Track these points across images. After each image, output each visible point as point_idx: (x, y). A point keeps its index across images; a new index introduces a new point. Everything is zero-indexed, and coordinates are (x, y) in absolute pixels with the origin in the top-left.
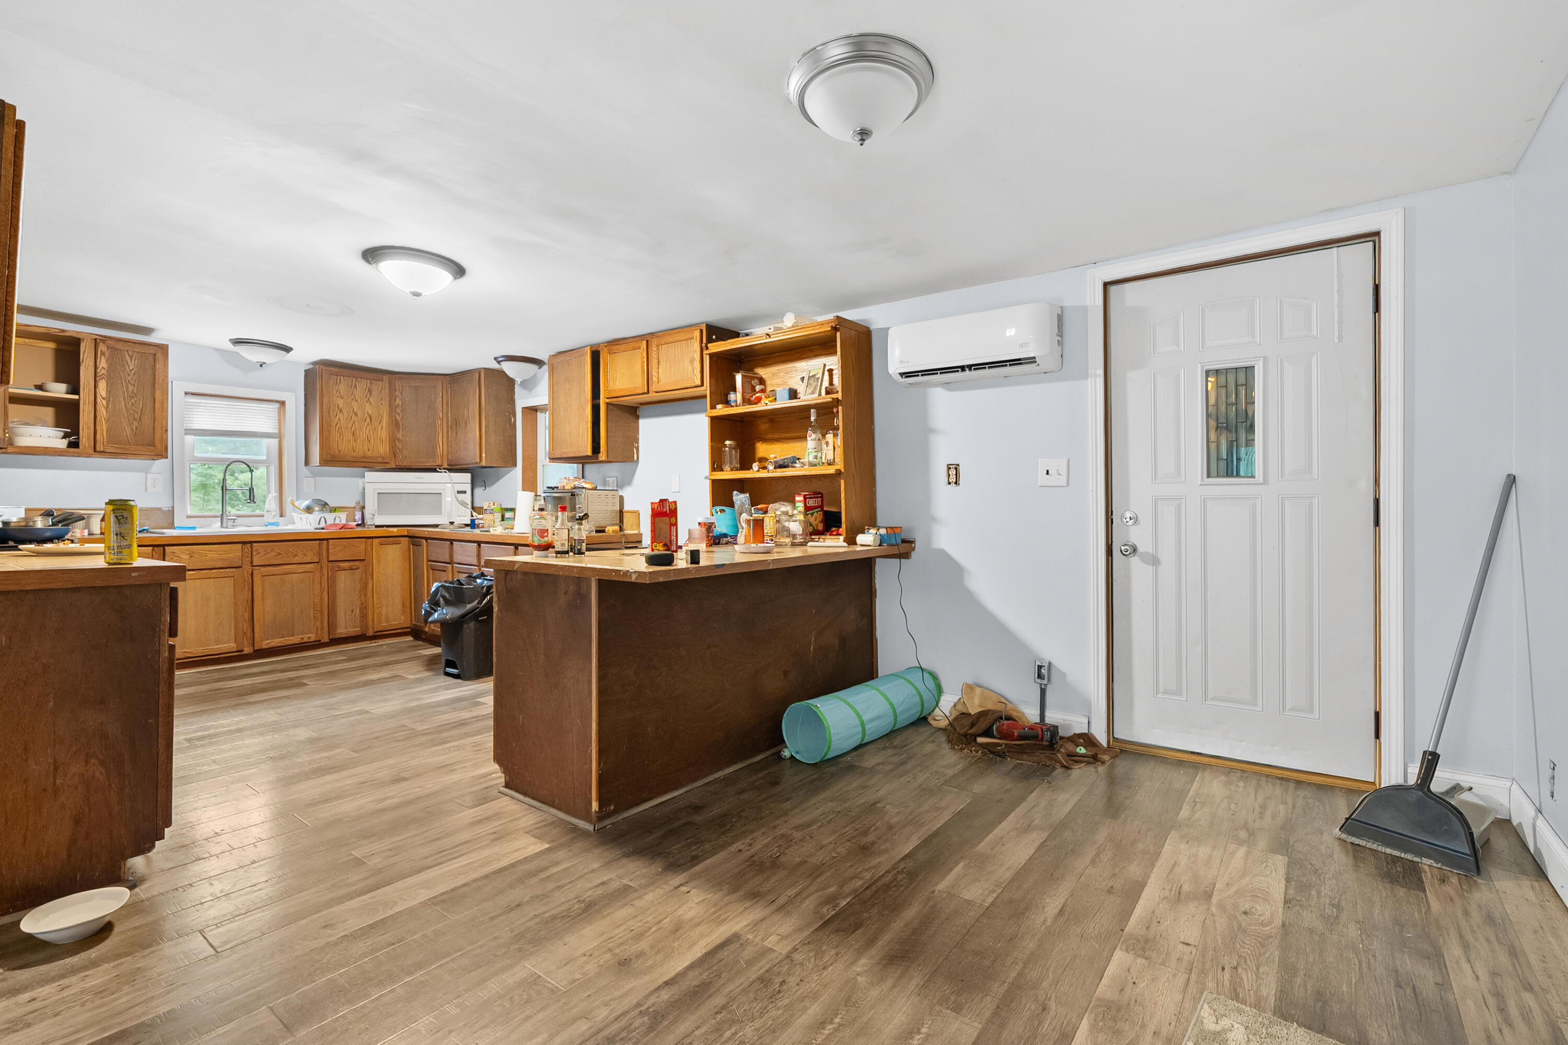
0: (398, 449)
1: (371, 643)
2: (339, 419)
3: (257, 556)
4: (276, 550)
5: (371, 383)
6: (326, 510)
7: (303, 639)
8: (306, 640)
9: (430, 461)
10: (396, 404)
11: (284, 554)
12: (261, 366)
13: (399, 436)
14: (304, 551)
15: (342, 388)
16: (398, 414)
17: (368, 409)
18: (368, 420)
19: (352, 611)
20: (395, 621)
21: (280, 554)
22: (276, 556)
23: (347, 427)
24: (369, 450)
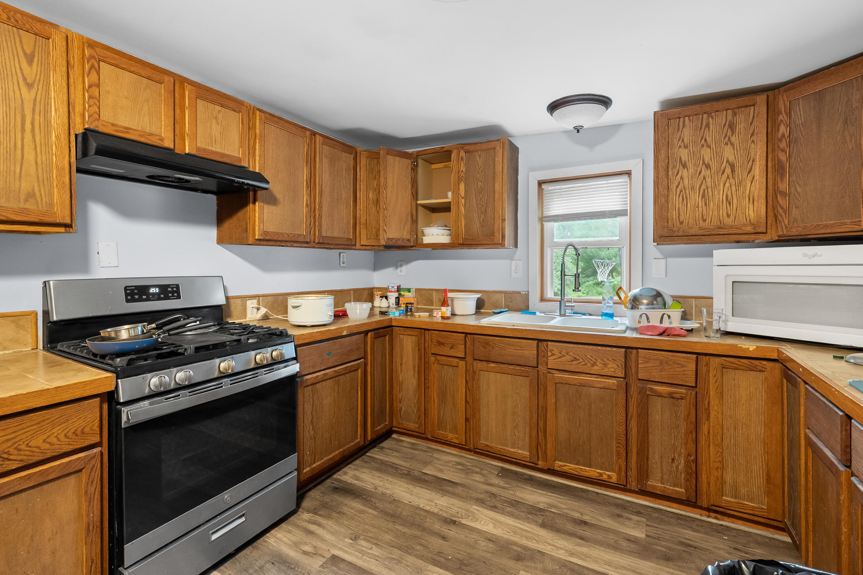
0: (782, 208)
1: (709, 516)
2: (682, 178)
3: (552, 358)
4: (571, 354)
5: (735, 114)
6: (658, 304)
7: (601, 474)
8: (605, 477)
9: (845, 224)
10: (780, 135)
11: (581, 360)
12: (578, 131)
13: (783, 186)
14: (605, 360)
15: (687, 134)
16: (783, 150)
17: (729, 153)
18: (728, 170)
19: (673, 460)
20: (752, 500)
21: (576, 359)
22: (572, 361)
23: (693, 188)
24: (728, 216)
